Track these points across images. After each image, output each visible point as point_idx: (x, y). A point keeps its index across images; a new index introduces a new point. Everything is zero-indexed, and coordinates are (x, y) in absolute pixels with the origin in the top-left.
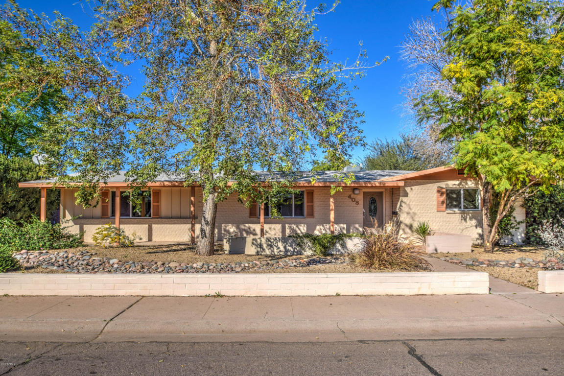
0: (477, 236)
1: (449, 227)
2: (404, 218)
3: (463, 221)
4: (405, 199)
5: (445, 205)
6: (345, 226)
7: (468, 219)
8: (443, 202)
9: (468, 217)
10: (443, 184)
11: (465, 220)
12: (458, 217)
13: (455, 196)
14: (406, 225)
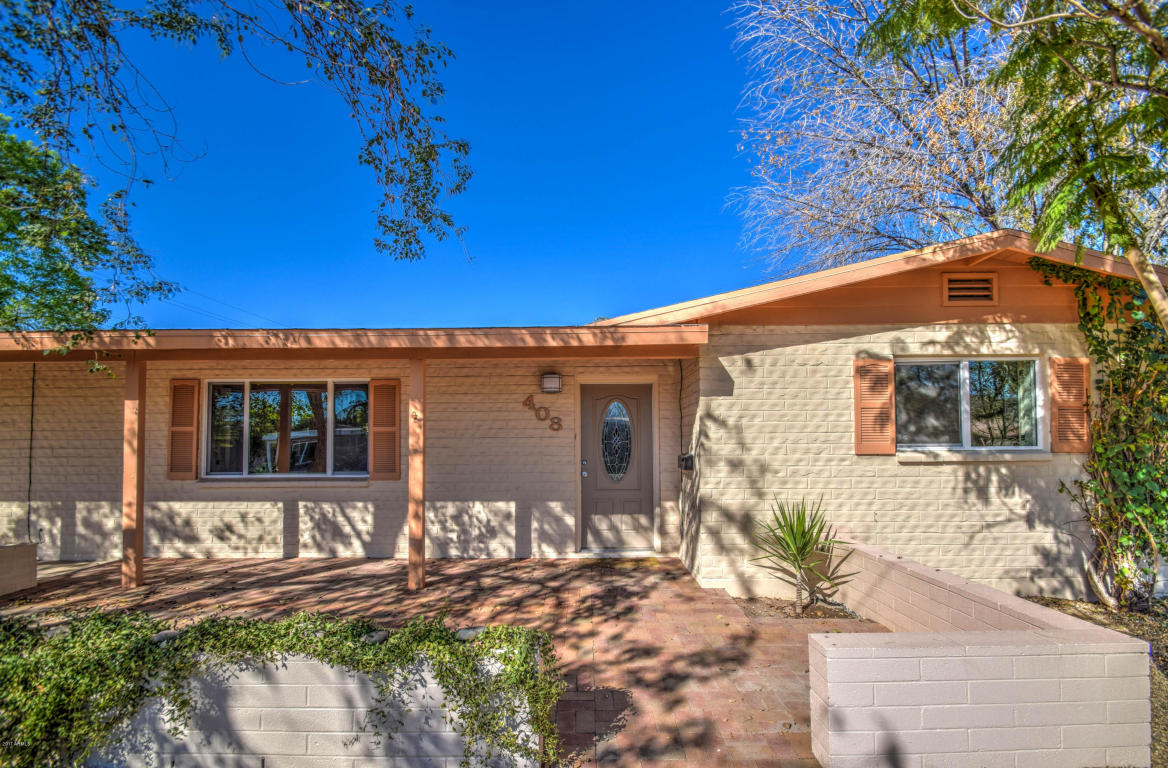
0: (1035, 561)
1: (912, 522)
2: (718, 485)
3: (972, 497)
4: (721, 405)
5: (890, 431)
6: (512, 507)
7: (993, 489)
8: (882, 419)
9: (994, 478)
10: (880, 343)
11: (983, 494)
12: (948, 478)
13: (930, 390)
14: (728, 516)
